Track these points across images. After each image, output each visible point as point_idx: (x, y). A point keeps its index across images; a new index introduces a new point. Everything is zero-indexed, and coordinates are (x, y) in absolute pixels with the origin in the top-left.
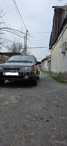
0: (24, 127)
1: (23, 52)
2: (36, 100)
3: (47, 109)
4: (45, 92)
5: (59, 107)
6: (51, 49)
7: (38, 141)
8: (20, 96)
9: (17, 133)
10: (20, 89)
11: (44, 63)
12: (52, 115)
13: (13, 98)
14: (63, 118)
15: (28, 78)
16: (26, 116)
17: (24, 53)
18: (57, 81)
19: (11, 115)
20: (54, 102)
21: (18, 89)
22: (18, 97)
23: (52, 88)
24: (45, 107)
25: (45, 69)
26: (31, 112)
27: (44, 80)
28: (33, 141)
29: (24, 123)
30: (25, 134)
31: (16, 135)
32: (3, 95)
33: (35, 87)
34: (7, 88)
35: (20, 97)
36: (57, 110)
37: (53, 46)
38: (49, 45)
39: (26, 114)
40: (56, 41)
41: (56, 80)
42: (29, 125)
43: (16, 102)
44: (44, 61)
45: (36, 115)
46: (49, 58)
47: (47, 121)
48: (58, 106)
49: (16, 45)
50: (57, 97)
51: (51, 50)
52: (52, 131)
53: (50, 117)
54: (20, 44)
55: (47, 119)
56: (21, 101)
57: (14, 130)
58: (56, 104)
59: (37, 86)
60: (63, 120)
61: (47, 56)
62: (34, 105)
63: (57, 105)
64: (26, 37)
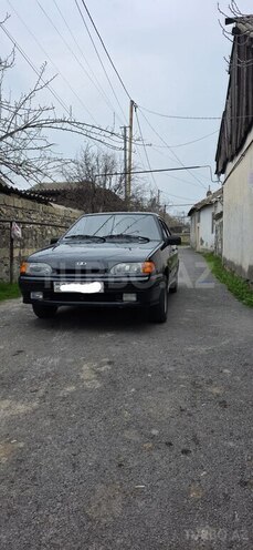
0: (120, 465)
1: (119, 186)
2: (158, 379)
3: (190, 415)
4: (190, 349)
5: (225, 406)
6: (223, 171)
7: (154, 506)
8: (110, 363)
9: (102, 482)
10: (109, 335)
11: (199, 221)
12: (201, 435)
13: (86, 372)
14: (231, 444)
15: (134, 299)
16: (127, 434)
17: (123, 189)
18: (241, 299)
19: (84, 430)
20: (216, 390)
21: (102, 336)
22: (103, 369)
23: (216, 335)
24: (183, 407)
25: (202, 242)
26: (142, 424)
27: (195, 295)
28: (141, 504)
29: (119, 456)
30: (121, 484)
31: (100, 488)
32: (57, 360)
33: (158, 326)
34: (66, 334)
35: (109, 368)
36: (217, 418)
37: (230, 166)
38: (217, 160)
39: (128, 427)
40: (238, 150)
41: (236, 295)
42: (133, 463)
43: (98, 385)
44: (200, 210)
45: (155, 432)
46: (219, 204)
47: (185, 452)
48: (224, 404)
49: (93, 162)
50: (226, 371)
51: (223, 177)
52: (193, 481)
53: (196, 440)
54: (106, 158)
55: (185, 447)
56: (113, 383)
57: (93, 473)
58: (218, 396)
59: (165, 325)
60: (231, 449)
61: (209, 193)
62: (150, 397)
63: (221, 399)
64: (131, 127)
